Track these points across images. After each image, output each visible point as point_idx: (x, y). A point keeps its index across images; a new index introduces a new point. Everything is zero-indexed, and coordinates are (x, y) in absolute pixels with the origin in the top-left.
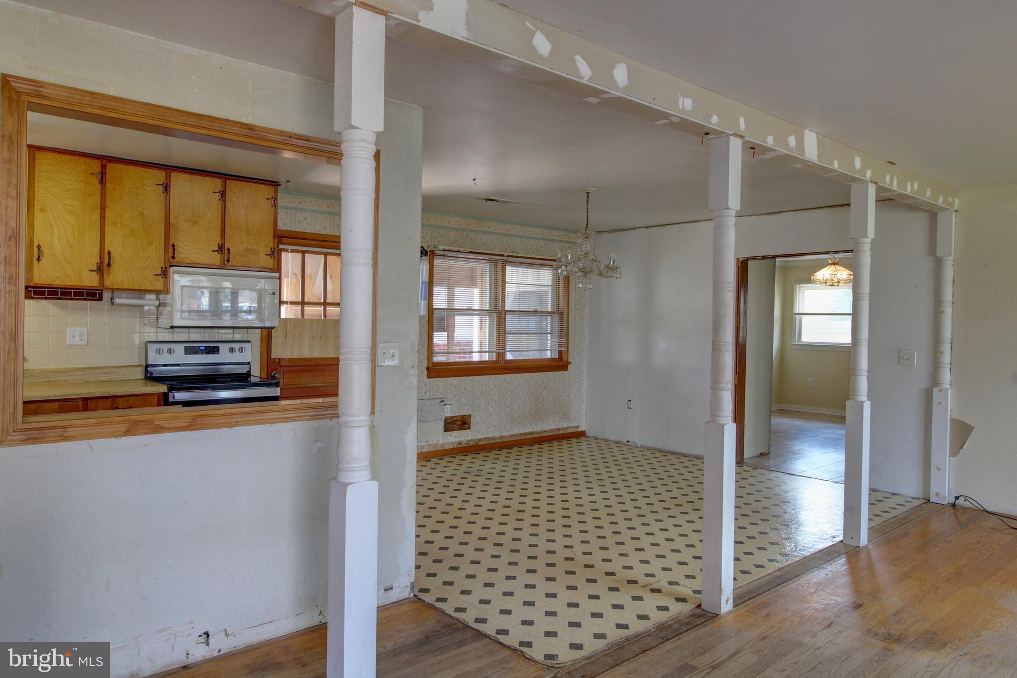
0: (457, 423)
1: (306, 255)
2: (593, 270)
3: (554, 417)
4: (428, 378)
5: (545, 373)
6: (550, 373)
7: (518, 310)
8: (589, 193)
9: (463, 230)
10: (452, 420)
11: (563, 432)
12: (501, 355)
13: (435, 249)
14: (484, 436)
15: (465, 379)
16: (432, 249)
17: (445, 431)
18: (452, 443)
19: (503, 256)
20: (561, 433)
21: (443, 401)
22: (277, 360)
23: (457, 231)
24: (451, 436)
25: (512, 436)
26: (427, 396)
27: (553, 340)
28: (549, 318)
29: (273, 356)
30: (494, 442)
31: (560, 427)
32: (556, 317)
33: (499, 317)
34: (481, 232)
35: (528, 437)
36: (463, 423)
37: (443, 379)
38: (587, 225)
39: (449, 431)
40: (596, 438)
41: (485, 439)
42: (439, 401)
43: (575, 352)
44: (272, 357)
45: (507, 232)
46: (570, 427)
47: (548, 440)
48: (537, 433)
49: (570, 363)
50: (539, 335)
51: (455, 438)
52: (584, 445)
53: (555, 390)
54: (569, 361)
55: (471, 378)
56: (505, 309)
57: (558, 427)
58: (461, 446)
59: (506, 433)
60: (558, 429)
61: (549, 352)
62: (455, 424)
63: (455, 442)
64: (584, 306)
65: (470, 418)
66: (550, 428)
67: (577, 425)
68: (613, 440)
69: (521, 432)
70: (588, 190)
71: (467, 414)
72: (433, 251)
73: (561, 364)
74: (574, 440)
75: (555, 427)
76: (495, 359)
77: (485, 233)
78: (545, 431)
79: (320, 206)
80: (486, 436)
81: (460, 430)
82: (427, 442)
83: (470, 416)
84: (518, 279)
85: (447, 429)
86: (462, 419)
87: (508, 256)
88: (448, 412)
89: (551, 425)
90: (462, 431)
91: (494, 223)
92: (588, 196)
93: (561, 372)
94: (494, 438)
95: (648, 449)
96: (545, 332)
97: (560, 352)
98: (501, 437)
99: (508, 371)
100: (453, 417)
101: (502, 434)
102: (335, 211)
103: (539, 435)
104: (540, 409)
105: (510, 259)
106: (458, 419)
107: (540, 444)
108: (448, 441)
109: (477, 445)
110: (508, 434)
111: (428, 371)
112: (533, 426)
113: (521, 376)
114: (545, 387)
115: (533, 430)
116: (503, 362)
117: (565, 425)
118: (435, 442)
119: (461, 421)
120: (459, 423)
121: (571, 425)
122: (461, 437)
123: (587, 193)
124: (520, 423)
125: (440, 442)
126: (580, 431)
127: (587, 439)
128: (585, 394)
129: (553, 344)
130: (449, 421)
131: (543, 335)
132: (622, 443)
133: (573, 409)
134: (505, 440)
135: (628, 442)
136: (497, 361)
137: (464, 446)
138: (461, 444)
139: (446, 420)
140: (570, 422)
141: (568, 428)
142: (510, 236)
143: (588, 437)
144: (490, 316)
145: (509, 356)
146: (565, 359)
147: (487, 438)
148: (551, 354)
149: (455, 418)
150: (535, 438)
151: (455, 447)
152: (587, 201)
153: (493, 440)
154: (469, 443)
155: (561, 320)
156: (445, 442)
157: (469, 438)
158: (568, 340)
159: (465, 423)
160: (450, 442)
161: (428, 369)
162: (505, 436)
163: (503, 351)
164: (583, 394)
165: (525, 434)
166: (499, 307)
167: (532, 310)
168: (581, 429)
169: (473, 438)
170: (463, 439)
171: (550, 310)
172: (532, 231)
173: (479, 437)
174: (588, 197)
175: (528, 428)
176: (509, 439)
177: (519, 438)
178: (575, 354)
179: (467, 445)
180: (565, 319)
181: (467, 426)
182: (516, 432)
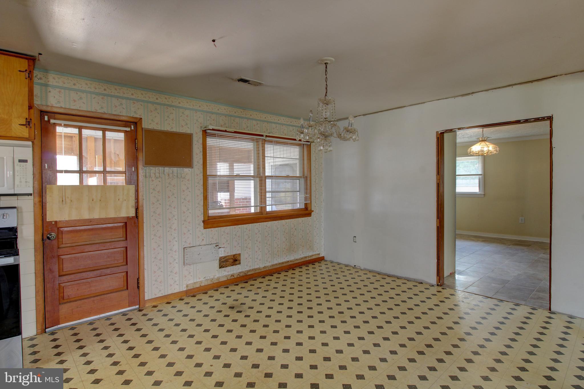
0: (229, 261)
1: (83, 130)
2: (333, 134)
3: (303, 249)
4: (204, 229)
5: (296, 219)
6: (300, 219)
7: (275, 175)
8: (327, 63)
9: (231, 116)
10: (225, 259)
11: (310, 259)
12: (263, 208)
13: (206, 129)
14: (251, 268)
15: (235, 228)
16: (204, 129)
17: (220, 268)
18: (226, 276)
19: (262, 136)
20: (307, 259)
21: (218, 245)
22: (53, 223)
23: (225, 117)
24: (225, 271)
25: (273, 265)
26: (204, 243)
27: (301, 196)
28: (298, 180)
29: (49, 218)
30: (260, 271)
31: (307, 255)
32: (303, 180)
33: (261, 181)
34: (246, 118)
35: (285, 265)
36: (234, 261)
37: (217, 229)
38: (326, 92)
39: (223, 267)
40: (332, 262)
41: (253, 270)
42: (214, 245)
43: (316, 204)
44: (47, 220)
45: (265, 120)
46: (314, 255)
47: (299, 266)
48: (291, 261)
49: (313, 211)
50: (292, 193)
51: (228, 272)
52: (323, 267)
53: (303, 231)
54: (312, 210)
55: (240, 226)
56: (265, 175)
57: (306, 256)
58: (233, 277)
59: (268, 264)
60: (306, 257)
61: (298, 204)
62: (228, 262)
63: (228, 275)
64: (321, 172)
65: (240, 256)
66: (300, 257)
67: (318, 253)
68: (344, 263)
69: (280, 262)
70: (326, 60)
71: (237, 253)
72: (205, 130)
73: (307, 212)
74: (317, 264)
75: (304, 256)
76: (259, 211)
77: (248, 119)
78: (297, 260)
79: (96, 89)
80: (253, 268)
81: (232, 266)
82: (205, 278)
83: (240, 254)
84: (274, 153)
85: (222, 266)
86: (234, 257)
87: (267, 136)
88: (222, 253)
89: (301, 255)
90: (234, 266)
91: (255, 112)
92: (326, 66)
93: (307, 218)
94: (259, 269)
95: (370, 271)
96: (296, 190)
97: (306, 204)
98: (265, 267)
99: (268, 220)
100: (226, 257)
101: (265, 265)
102: (112, 94)
103: (293, 263)
104: (292, 245)
105: (268, 138)
106: (230, 257)
107: (293, 270)
108: (223, 275)
109: (247, 275)
110: (270, 264)
111: (204, 224)
112: (288, 257)
113: (278, 222)
114: (296, 229)
115: (288, 260)
116: (265, 213)
117: (311, 254)
118: (212, 277)
119: (233, 259)
120: (231, 261)
121: (314, 253)
122: (233, 271)
123: (326, 63)
124: (278, 256)
125: (216, 277)
126: (321, 257)
127: (325, 263)
128: (323, 231)
129: (301, 199)
130: (223, 260)
131: (295, 193)
132: (351, 266)
133: (316, 242)
134: (268, 269)
135: (355, 266)
136: (261, 213)
137: (236, 277)
138: (233, 276)
139: (221, 259)
140: (314, 252)
141: (312, 255)
142: (268, 122)
143: (326, 261)
144: (254, 180)
145: (269, 209)
146: (309, 209)
147: (254, 269)
148: (300, 205)
149: (228, 258)
150: (290, 265)
151: (229, 279)
152: (326, 71)
153: (259, 270)
154: (240, 275)
155: (306, 182)
156: (220, 276)
157: (240, 271)
158: (311, 195)
159: (236, 260)
160: (224, 275)
161: (204, 222)
162: (267, 267)
163: (264, 205)
164: (322, 231)
165: (283, 263)
166: (261, 173)
167: (286, 175)
168: (321, 256)
169: (243, 271)
170: (235, 272)
171: (298, 175)
172: (283, 119)
173: (248, 269)
174: (326, 68)
175: (284, 259)
176: (271, 268)
177: (278, 266)
178: (316, 205)
179: (238, 276)
180: (308, 181)
181: (238, 262)
182: (276, 262)
